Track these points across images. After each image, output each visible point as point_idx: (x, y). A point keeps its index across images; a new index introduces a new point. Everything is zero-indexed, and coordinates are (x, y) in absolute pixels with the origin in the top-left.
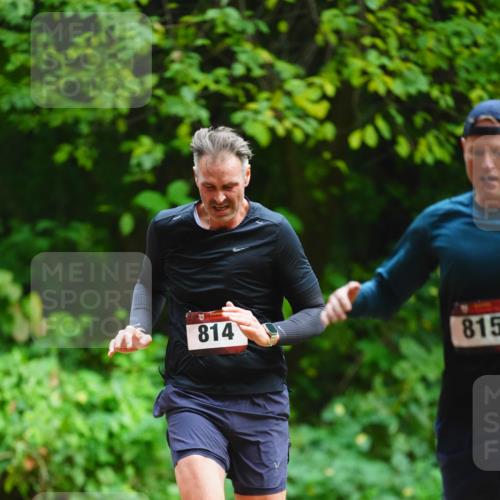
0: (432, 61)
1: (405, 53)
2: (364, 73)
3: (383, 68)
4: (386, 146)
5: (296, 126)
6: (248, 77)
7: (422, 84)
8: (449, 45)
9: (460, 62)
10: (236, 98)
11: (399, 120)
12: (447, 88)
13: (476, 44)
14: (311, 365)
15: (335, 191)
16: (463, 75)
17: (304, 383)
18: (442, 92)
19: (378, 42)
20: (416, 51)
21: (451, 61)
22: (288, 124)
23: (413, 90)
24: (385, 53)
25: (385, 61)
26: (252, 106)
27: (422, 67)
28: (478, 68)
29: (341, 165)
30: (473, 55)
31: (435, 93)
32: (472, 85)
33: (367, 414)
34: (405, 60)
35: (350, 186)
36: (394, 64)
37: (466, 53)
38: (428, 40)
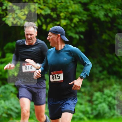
0: (51, 6)
1: (45, 4)
3: (39, 7)
6: (6, 9)
7: (49, 12)
8: (55, 2)
9: (58, 6)
10: (3, 15)
11: (43, 20)
12: (55, 13)
13: (62, 2)
16: (59, 10)
18: (54, 14)
19: (38, 1)
20: (47, 3)
21: (56, 6)
23: (46, 13)
24: (40, 4)
25: (40, 6)
27: (49, 7)
28: (62, 8)
30: (61, 5)
31: (52, 14)
32: (61, 12)
34: (45, 6)
36: (42, 7)
37: (59, 4)
38: (50, 1)
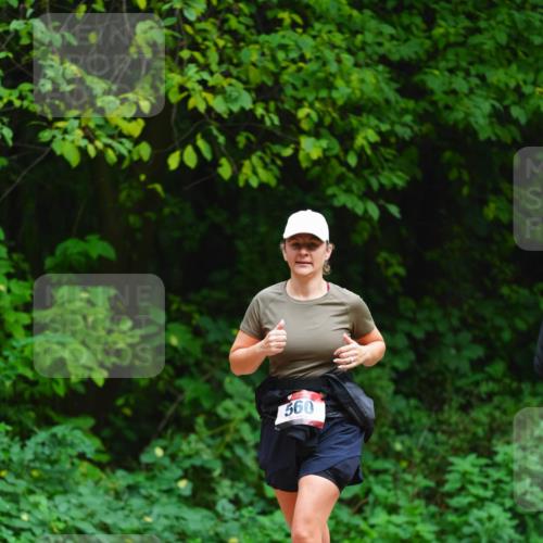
0: (255, 76)
1: (225, 67)
2: (182, 89)
3: (203, 83)
4: (207, 167)
5: (107, 146)
7: (246, 101)
8: (274, 59)
9: (285, 77)
11: (221, 139)
12: (272, 105)
13: (302, 58)
14: (126, 404)
15: (152, 215)
16: (289, 91)
17: (119, 423)
18: (267, 110)
19: (197, 55)
20: (237, 65)
21: (276, 76)
22: (99, 144)
23: (235, 108)
24: (205, 67)
25: (205, 76)
26: (60, 124)
27: (246, 83)
28: (305, 84)
29: (158, 187)
30: (300, 70)
31: (260, 111)
32: (299, 103)
33: (189, 457)
34: (227, 75)
35: (167, 211)
36: (211, 81)
37: (293, 68)
38: (251, 54)
